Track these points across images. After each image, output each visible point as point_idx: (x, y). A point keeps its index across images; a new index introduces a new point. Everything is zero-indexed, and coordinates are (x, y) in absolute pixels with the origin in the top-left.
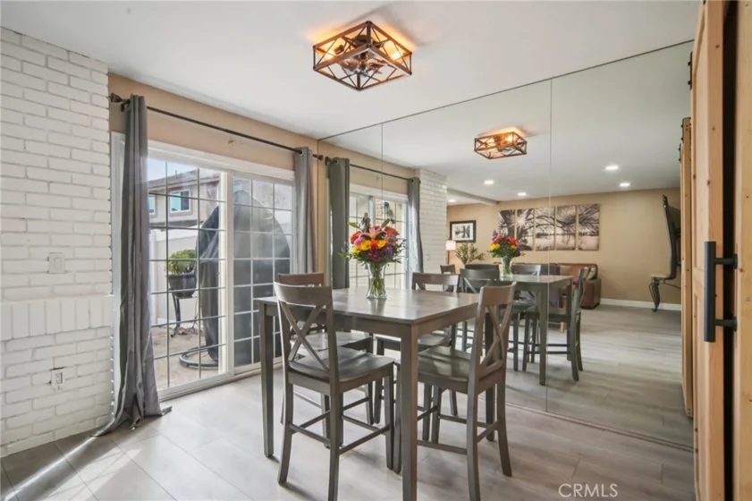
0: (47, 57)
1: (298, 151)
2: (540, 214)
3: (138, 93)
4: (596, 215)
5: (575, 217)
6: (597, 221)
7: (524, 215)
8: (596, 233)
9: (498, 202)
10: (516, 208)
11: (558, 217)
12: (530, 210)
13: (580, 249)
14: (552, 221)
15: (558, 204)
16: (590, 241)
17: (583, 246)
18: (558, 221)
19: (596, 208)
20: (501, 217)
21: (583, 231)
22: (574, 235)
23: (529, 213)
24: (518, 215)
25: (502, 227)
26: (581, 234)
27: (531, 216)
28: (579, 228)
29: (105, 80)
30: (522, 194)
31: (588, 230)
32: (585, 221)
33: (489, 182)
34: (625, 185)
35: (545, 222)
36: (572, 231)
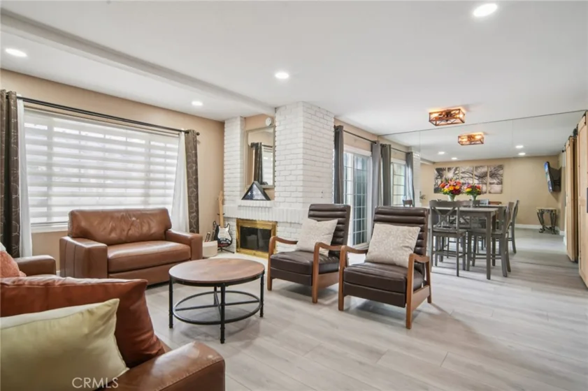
0: (316, 111)
1: (375, 142)
2: (463, 170)
3: (342, 125)
4: (501, 172)
5: (487, 173)
6: (502, 175)
7: (452, 171)
8: (501, 183)
9: (434, 163)
10: (447, 167)
11: (475, 173)
12: (456, 168)
13: (490, 193)
14: (471, 175)
15: (475, 165)
16: (497, 188)
17: (492, 191)
18: (476, 176)
19: (501, 167)
20: (436, 172)
21: (492, 182)
22: (486, 184)
23: (456, 170)
24: (448, 171)
25: (437, 178)
26: (491, 184)
27: (457, 172)
28: (489, 180)
29: (333, 120)
30: (454, 159)
31: (495, 181)
32: (493, 175)
33: (442, 153)
34: (522, 154)
35: (467, 176)
36: (485, 181)
